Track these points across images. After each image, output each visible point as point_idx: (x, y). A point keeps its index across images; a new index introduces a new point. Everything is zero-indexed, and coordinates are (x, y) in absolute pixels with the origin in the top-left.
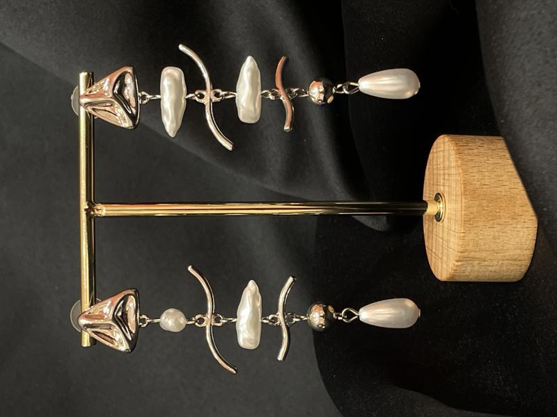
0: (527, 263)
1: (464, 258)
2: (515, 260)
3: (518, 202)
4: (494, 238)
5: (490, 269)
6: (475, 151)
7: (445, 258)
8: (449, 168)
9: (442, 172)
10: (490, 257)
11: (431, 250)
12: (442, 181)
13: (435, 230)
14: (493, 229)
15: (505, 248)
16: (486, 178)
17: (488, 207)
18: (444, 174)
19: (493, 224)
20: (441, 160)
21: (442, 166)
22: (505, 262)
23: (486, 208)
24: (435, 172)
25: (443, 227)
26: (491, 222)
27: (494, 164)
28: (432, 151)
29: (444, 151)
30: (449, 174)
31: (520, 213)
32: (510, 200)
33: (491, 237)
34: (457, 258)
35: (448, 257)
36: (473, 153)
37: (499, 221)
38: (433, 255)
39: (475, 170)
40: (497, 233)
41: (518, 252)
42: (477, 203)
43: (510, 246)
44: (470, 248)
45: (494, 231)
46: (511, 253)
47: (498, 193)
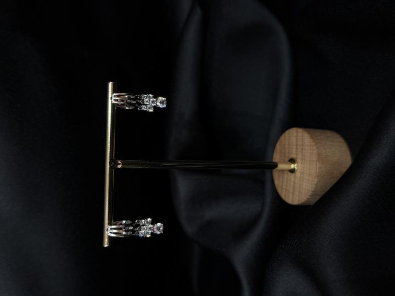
6: (319, 137)
7: (297, 193)
8: (302, 145)
9: (295, 147)
11: (282, 187)
12: (294, 152)
13: (285, 176)
16: (328, 152)
18: (297, 149)
20: (294, 141)
21: (294, 144)
24: (287, 146)
25: (295, 176)
27: (330, 144)
28: (283, 135)
29: (297, 136)
30: (302, 149)
34: (310, 194)
35: (300, 192)
38: (284, 190)
39: (322, 148)
42: (324, 166)
44: (318, 189)
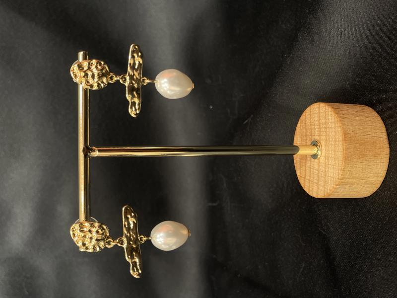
0: (379, 186)
1: (341, 183)
2: (372, 184)
3: (378, 145)
4: (362, 170)
5: (355, 190)
6: (346, 112)
7: (322, 183)
8: (326, 123)
9: (317, 127)
10: (357, 182)
11: (305, 178)
12: (317, 133)
13: (308, 165)
14: (362, 164)
15: (368, 176)
16: (357, 129)
17: (359, 148)
18: (320, 128)
19: (363, 160)
20: (316, 119)
21: (316, 123)
22: (365, 186)
23: (359, 150)
24: (307, 127)
25: (319, 162)
26: (361, 159)
27: (360, 120)
28: (304, 114)
31: (379, 153)
32: (373, 144)
33: (361, 169)
34: (337, 183)
35: (325, 181)
36: (346, 113)
37: (366, 158)
38: (308, 181)
39: (349, 124)
40: (364, 166)
41: (375, 179)
42: (353, 146)
43: (371, 175)
44: (346, 176)
45: (363, 165)
46: (371, 179)
47: (365, 139)
